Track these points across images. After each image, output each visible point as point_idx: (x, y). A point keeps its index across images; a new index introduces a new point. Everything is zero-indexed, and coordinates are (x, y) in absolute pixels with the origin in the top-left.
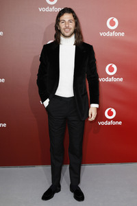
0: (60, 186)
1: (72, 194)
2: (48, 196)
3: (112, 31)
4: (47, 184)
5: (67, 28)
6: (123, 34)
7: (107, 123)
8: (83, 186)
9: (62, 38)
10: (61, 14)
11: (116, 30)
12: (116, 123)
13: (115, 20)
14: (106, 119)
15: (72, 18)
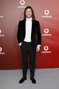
0: (26, 78)
1: (31, 81)
2: (21, 81)
3: (46, 15)
4: (21, 77)
5: (28, 14)
6: (51, 17)
7: (45, 52)
8: (35, 78)
9: (27, 18)
10: (26, 9)
11: (48, 15)
12: (48, 52)
13: (48, 11)
14: (44, 51)
15: (31, 10)
